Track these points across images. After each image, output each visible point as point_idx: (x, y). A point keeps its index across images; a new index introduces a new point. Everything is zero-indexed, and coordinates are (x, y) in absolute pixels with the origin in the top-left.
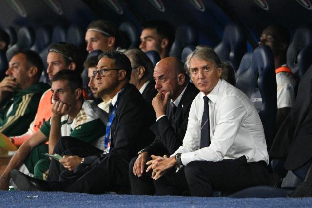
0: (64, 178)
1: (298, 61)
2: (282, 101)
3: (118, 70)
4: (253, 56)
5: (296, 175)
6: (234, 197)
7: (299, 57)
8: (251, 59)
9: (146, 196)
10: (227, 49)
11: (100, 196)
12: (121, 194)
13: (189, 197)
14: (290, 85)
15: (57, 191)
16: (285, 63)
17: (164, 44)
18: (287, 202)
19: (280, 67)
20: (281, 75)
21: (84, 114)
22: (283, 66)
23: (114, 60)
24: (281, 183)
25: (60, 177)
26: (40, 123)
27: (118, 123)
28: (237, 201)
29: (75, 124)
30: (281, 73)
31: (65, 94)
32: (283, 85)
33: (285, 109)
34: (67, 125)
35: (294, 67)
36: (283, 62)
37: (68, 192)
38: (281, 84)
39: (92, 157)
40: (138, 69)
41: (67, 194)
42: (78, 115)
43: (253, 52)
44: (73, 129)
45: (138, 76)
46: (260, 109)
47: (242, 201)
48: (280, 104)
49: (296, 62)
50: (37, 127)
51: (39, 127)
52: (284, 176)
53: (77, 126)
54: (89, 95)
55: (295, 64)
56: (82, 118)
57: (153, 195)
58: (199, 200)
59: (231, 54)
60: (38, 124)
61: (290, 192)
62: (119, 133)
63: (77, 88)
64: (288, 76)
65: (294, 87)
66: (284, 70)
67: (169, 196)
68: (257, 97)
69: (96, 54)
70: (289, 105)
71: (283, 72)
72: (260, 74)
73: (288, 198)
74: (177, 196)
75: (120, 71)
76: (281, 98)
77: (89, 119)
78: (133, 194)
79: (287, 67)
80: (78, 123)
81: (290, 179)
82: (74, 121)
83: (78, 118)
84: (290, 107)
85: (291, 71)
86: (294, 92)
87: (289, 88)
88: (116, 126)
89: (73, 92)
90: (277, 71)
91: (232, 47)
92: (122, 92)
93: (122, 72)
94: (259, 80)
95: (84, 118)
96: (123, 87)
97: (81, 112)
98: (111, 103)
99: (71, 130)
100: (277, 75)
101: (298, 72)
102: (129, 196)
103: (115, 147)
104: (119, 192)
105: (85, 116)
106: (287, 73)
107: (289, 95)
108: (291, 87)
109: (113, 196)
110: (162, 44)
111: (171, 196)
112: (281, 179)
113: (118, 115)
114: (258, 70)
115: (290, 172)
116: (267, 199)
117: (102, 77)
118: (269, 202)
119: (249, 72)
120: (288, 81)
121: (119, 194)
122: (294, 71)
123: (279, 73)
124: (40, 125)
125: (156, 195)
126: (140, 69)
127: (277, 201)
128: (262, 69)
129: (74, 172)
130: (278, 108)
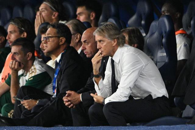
0: (25, 116)
1: (191, 25)
2: (181, 55)
3: (59, 37)
4: (159, 23)
5: (193, 108)
6: (148, 126)
7: (192, 22)
8: (157, 25)
9: (84, 127)
10: (140, 18)
11: (51, 128)
12: (66, 126)
13: (116, 127)
14: (186, 43)
15: (20, 125)
16: (182, 27)
17: (92, 16)
18: (186, 128)
19: (179, 30)
20: (179, 36)
21: (35, 69)
22: (181, 29)
23: (57, 30)
24: (182, 114)
25: (22, 115)
26: (6, 76)
27: (63, 75)
28: (150, 129)
29: (28, 76)
30: (179, 34)
31: (19, 56)
32: (181, 43)
33: (183, 60)
34: (24, 77)
35: (188, 29)
36: (180, 26)
37: (28, 126)
38: (179, 42)
39: (44, 100)
40: (76, 35)
41: (27, 127)
42: (30, 70)
43: (158, 20)
44: (27, 80)
45: (76, 40)
46: (165, 62)
47: (154, 128)
48: (179, 57)
49: (190, 27)
50: (4, 79)
51: (5, 79)
52: (184, 109)
53: (30, 77)
54: (41, 55)
55: (189, 27)
56: (33, 72)
57: (89, 126)
58: (123, 128)
59: (143, 22)
60: (5, 77)
61: (188, 120)
62: (63, 82)
63: (28, 52)
64: (184, 36)
65: (189, 44)
66: (181, 33)
67: (101, 126)
68: (163, 52)
69: (45, 25)
70: (186, 58)
71: (180, 34)
72: (164, 36)
73: (188, 125)
74: (107, 126)
75: (61, 38)
76: (180, 52)
77: (38, 72)
78: (75, 126)
79: (183, 30)
80: (31, 76)
81: (188, 111)
82: (28, 74)
83: (31, 72)
84: (187, 59)
85: (186, 33)
86: (189, 48)
87: (185, 45)
88: (60, 77)
89: (25, 55)
90: (176, 33)
91: (143, 17)
92: (64, 52)
93: (62, 39)
94: (164, 40)
95: (35, 71)
96: (65, 49)
97: (33, 68)
98: (56, 61)
99: (26, 81)
100: (177, 36)
101: (191, 33)
102: (72, 127)
103: (60, 92)
104: (64, 125)
105: (35, 70)
106: (184, 35)
107: (185, 50)
108: (187, 45)
109: (61, 128)
110: (91, 16)
111: (103, 127)
112: (182, 111)
113: (62, 69)
114: (162, 33)
115: (188, 106)
116: (172, 126)
117: (48, 42)
118: (173, 128)
119: (156, 35)
120: (184, 40)
121: (65, 126)
122: (188, 32)
123: (178, 35)
124: (5, 78)
125: (92, 126)
126: (77, 35)
127: (180, 127)
128: (165, 32)
129: (32, 112)
130: (178, 60)
